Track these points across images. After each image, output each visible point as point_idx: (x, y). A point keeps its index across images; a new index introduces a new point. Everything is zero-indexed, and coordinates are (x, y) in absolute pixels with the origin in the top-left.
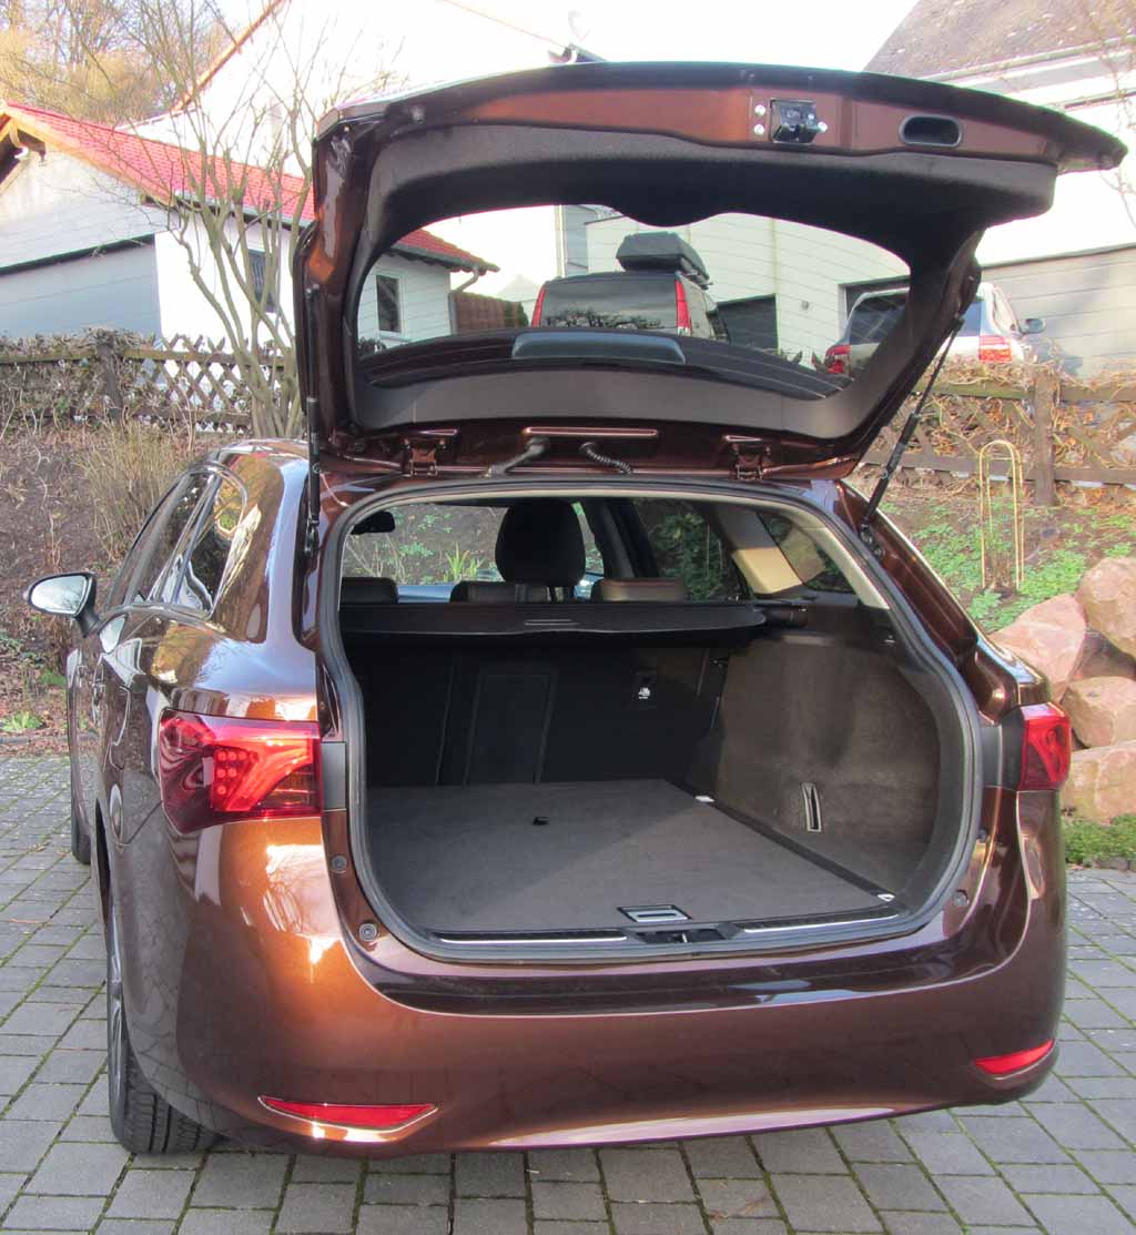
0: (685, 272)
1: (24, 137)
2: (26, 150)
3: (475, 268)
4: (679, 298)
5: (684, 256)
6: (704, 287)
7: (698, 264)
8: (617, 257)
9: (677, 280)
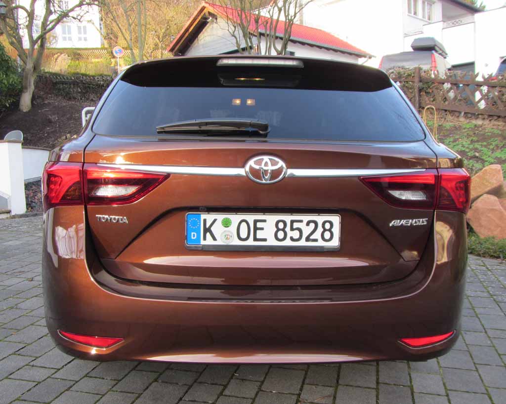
0: (436, 51)
1: (209, 13)
2: (211, 18)
3: (368, 57)
4: (433, 60)
5: (436, 45)
6: (445, 58)
7: (442, 49)
8: (412, 47)
9: (433, 54)
